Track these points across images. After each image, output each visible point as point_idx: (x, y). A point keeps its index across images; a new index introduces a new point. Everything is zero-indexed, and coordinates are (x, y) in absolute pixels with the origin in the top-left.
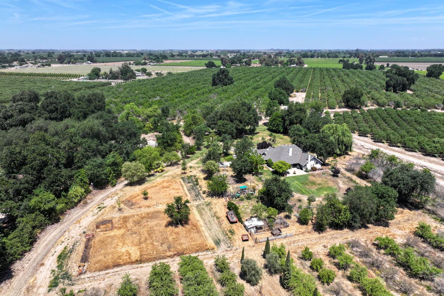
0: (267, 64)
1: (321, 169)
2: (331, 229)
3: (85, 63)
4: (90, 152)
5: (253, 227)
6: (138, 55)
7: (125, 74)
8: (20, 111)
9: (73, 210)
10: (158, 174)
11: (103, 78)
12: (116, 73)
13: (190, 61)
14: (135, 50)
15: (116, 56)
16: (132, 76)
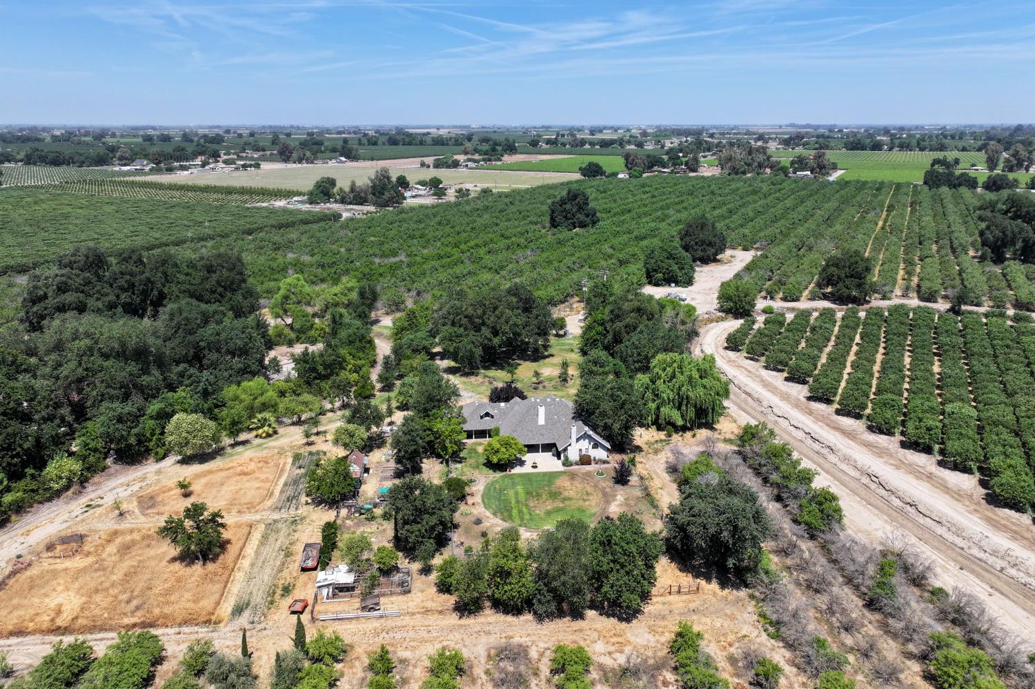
0: (734, 168)
1: (605, 462)
2: (493, 611)
3: (334, 161)
4: (114, 389)
5: (328, 586)
6: (457, 140)
7: (379, 193)
8: (59, 289)
9: (47, 505)
10: (258, 441)
11: (336, 202)
12: (362, 191)
13: (566, 156)
14: (469, 127)
15: (410, 144)
16: (393, 198)
